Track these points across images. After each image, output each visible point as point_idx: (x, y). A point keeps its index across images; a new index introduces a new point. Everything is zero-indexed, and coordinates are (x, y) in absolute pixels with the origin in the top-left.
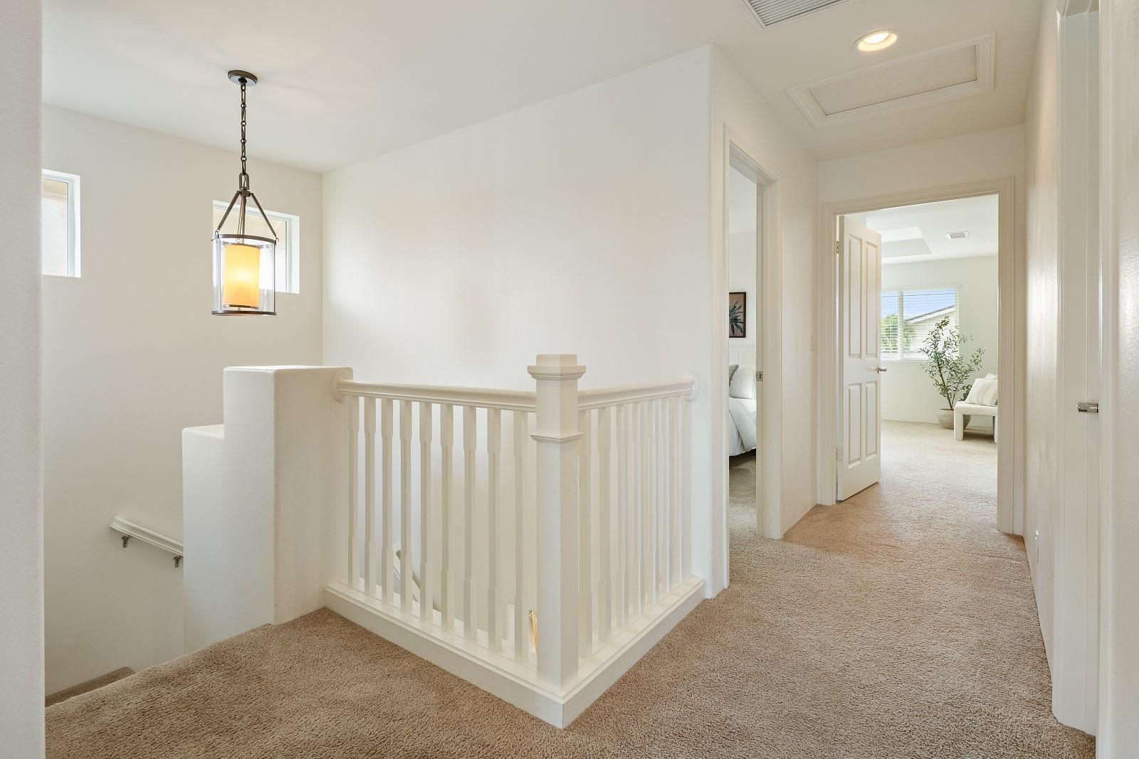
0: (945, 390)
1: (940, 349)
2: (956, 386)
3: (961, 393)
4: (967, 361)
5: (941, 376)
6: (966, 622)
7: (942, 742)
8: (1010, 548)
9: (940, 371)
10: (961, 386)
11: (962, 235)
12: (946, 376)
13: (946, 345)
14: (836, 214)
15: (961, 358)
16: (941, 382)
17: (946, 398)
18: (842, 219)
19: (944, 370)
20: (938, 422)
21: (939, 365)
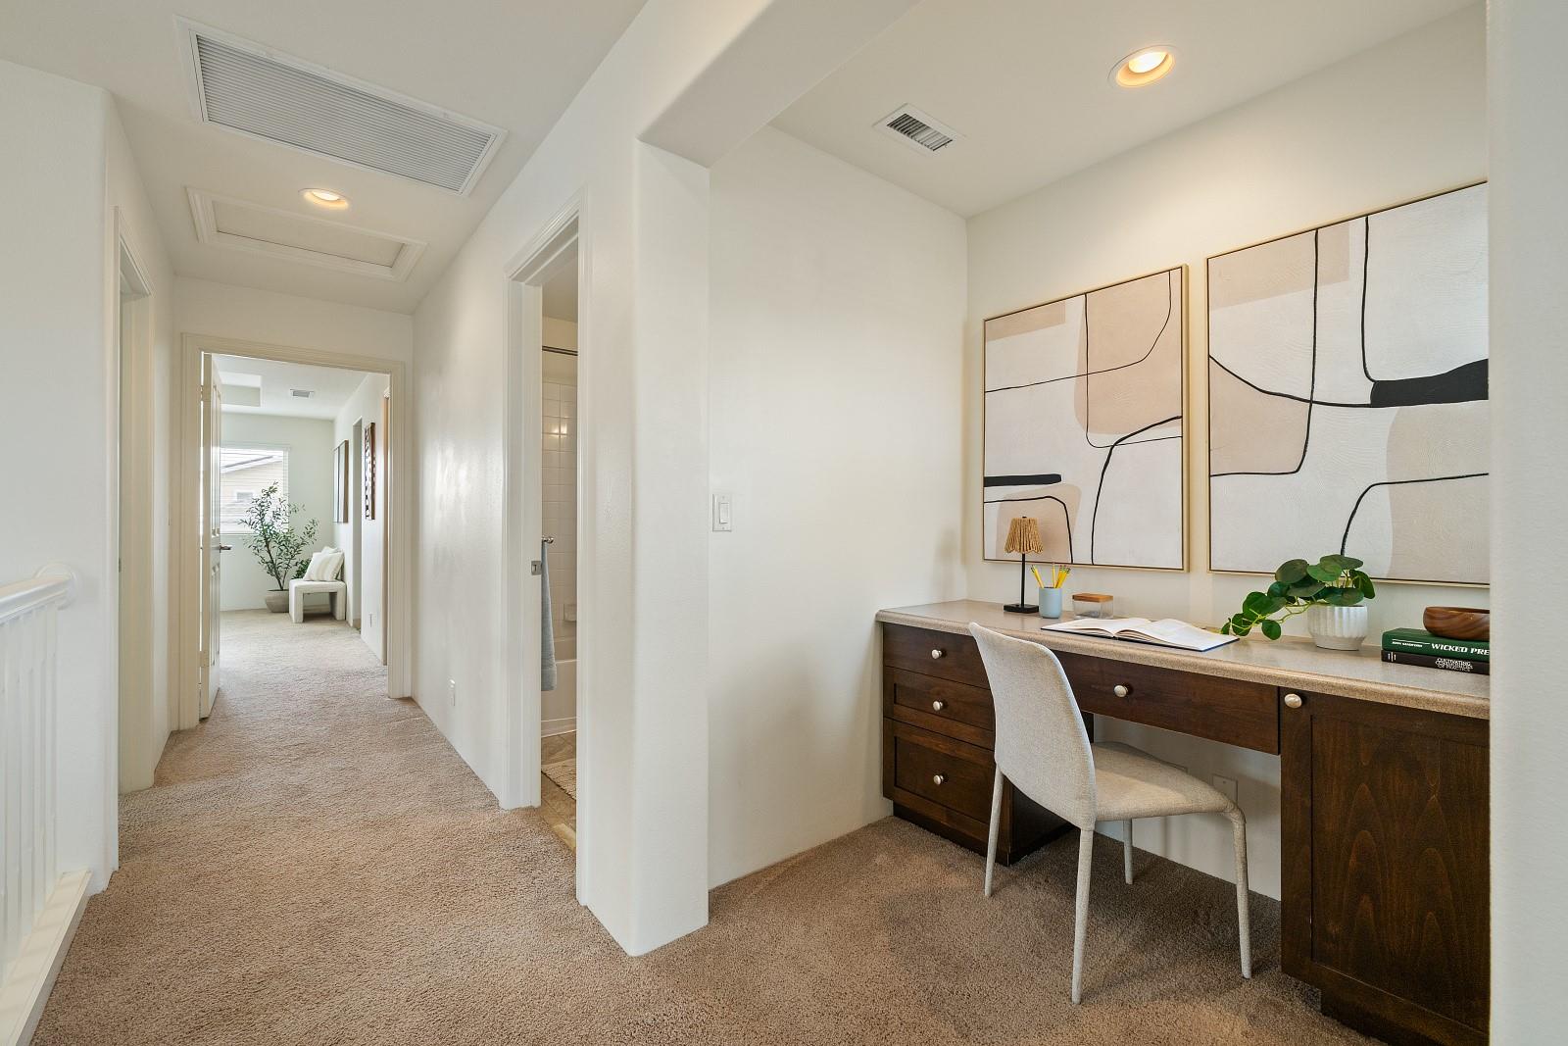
0: (273, 568)
1: (267, 519)
2: (287, 562)
3: (293, 571)
4: (299, 533)
5: (269, 552)
6: (411, 777)
7: (448, 865)
8: (407, 708)
9: (267, 546)
10: (293, 562)
11: (306, 394)
12: (275, 552)
13: (276, 515)
14: (201, 350)
15: (291, 531)
16: (268, 559)
17: (274, 578)
18: (208, 359)
19: (272, 544)
20: (266, 607)
21: (266, 539)
